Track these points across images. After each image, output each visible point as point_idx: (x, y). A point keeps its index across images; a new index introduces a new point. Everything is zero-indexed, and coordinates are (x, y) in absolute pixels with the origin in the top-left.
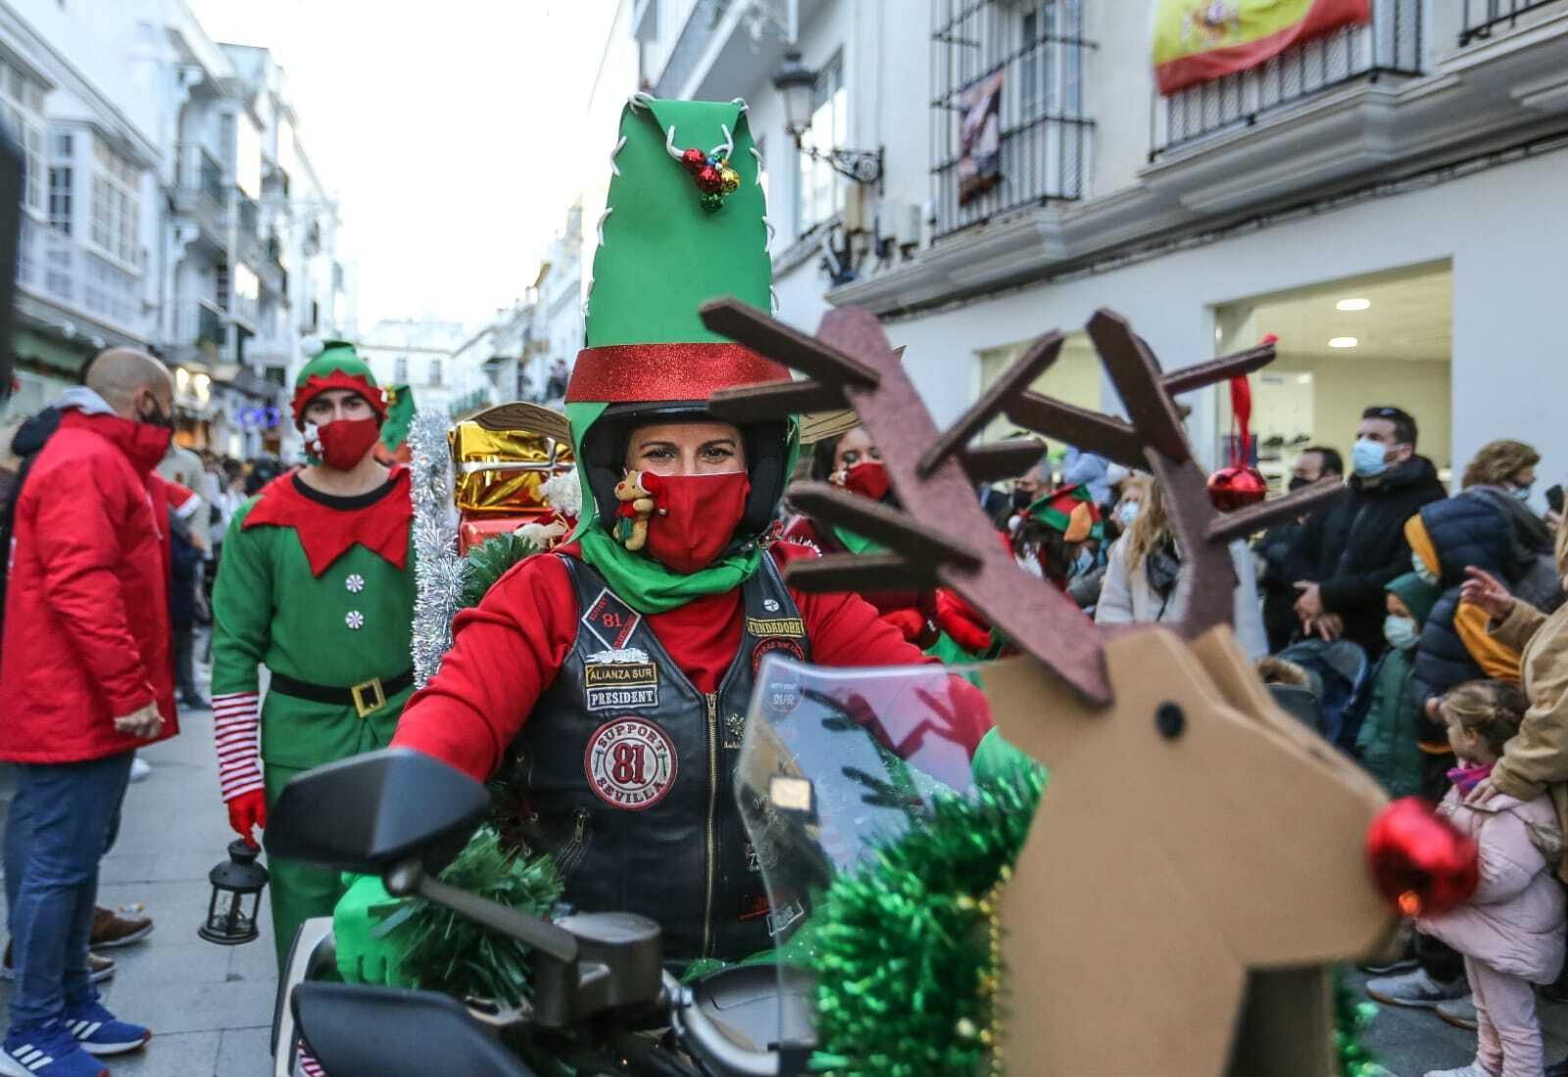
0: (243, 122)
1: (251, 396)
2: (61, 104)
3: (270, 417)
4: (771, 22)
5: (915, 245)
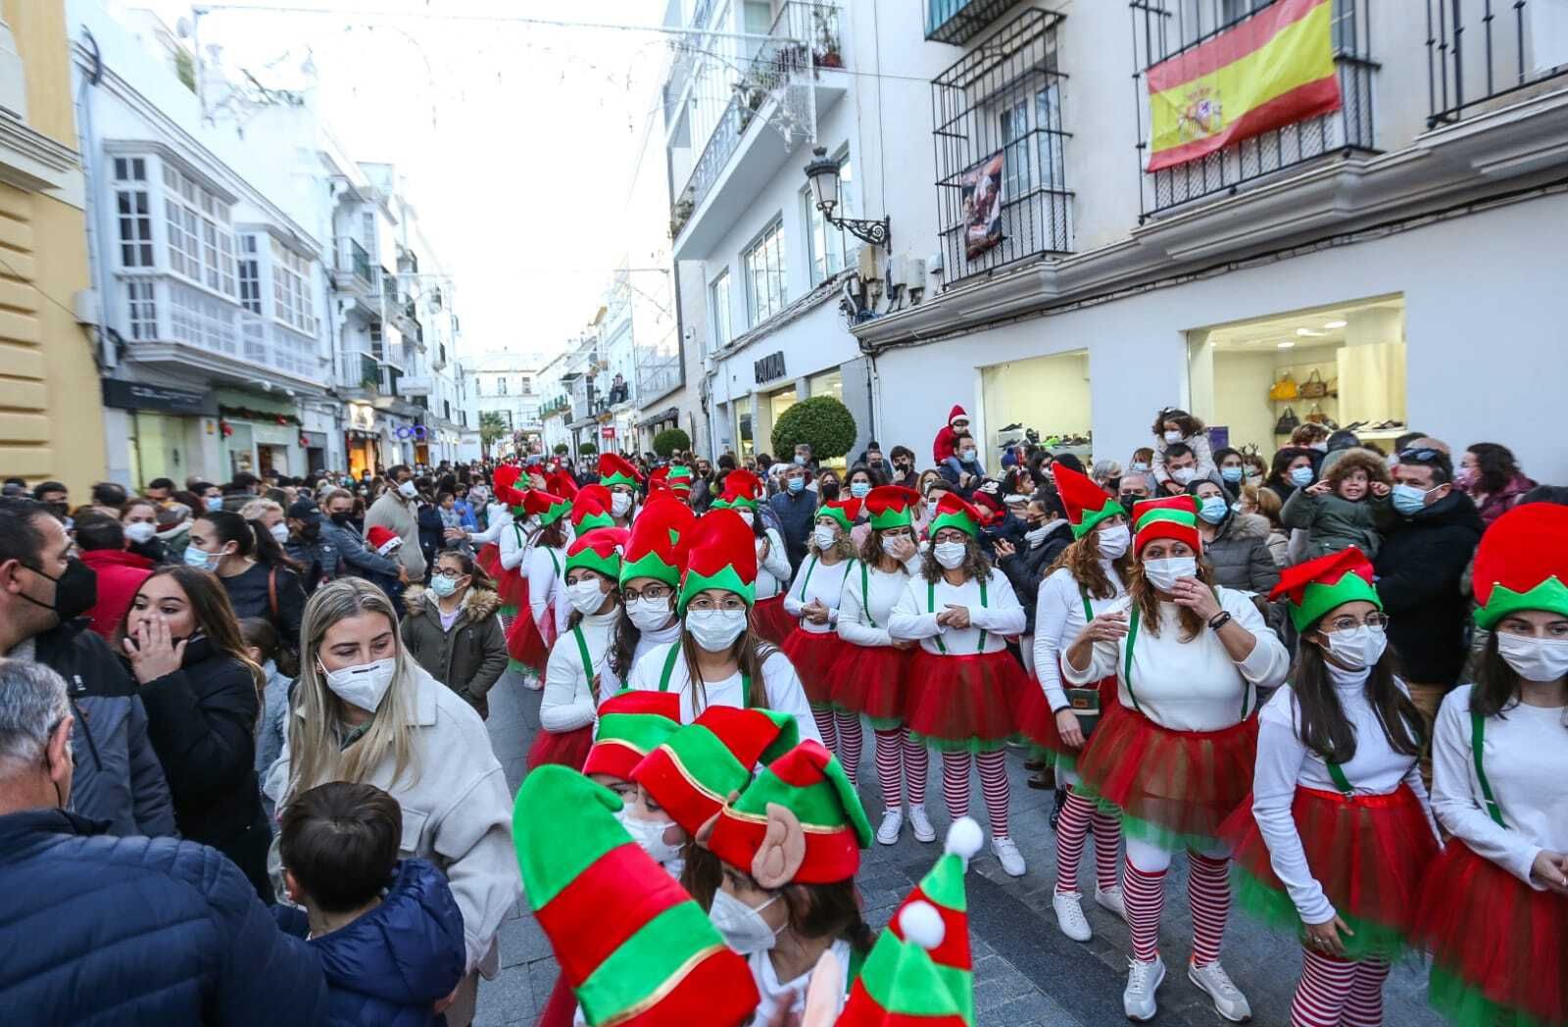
0: (380, 219)
1: (404, 417)
2: (244, 213)
3: (419, 431)
4: (798, 128)
5: (922, 289)
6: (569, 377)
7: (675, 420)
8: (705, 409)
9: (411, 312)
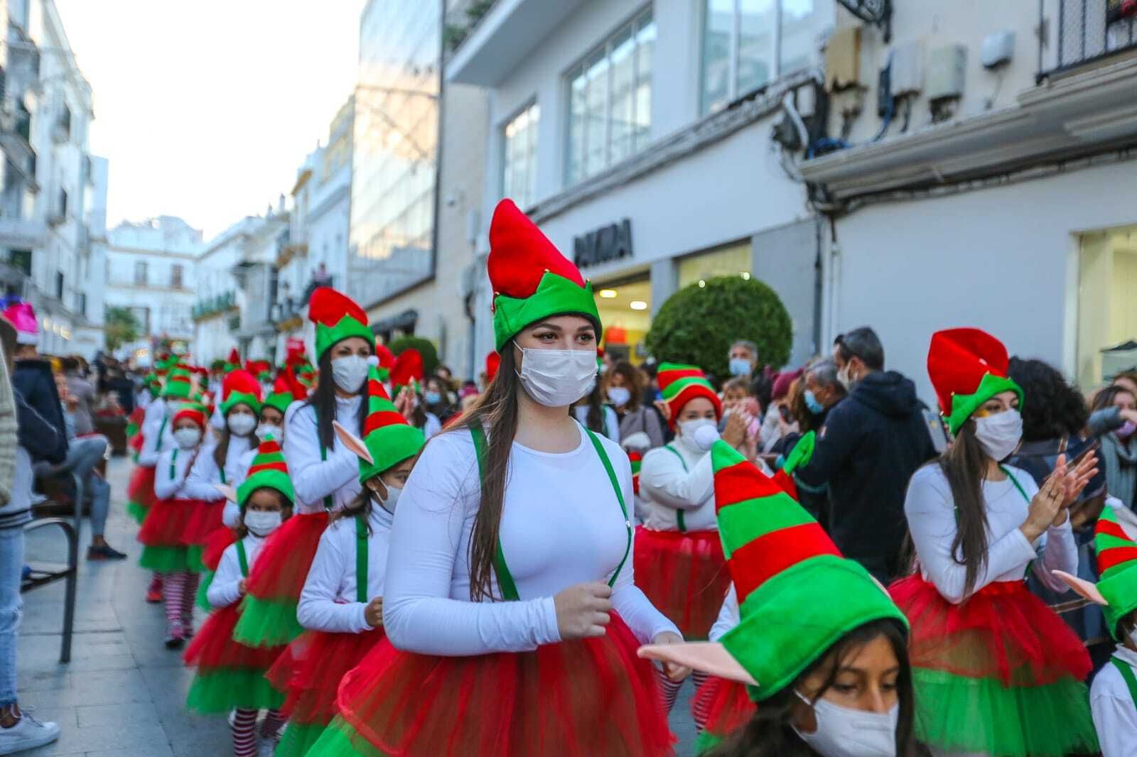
5: (955, 97)
6: (245, 265)
7: (409, 329)
8: (469, 311)
9: (23, 129)
